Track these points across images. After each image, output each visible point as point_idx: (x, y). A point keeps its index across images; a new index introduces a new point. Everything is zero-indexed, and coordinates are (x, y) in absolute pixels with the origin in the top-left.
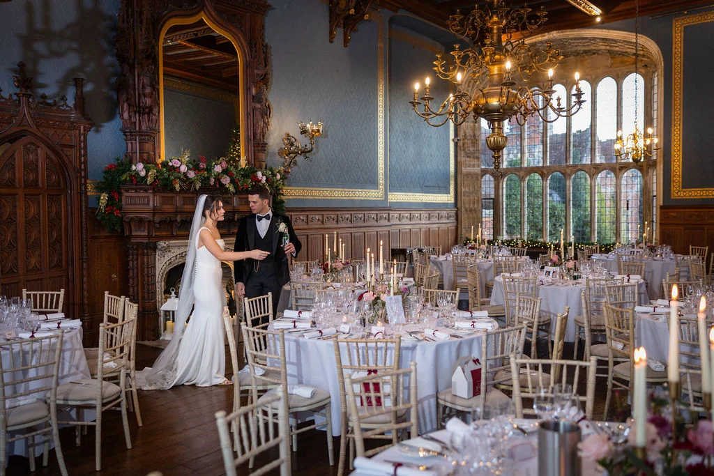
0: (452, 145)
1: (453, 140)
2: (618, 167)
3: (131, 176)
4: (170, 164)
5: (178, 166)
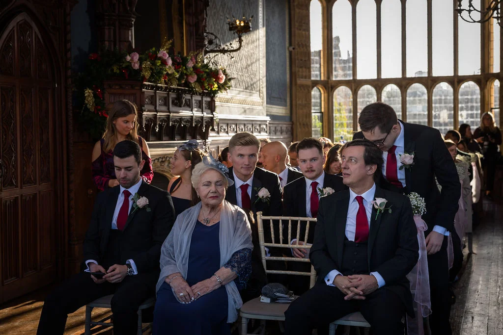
0: (287, 54)
1: (288, 49)
2: (456, 80)
3: (122, 69)
4: (159, 55)
5: (166, 58)
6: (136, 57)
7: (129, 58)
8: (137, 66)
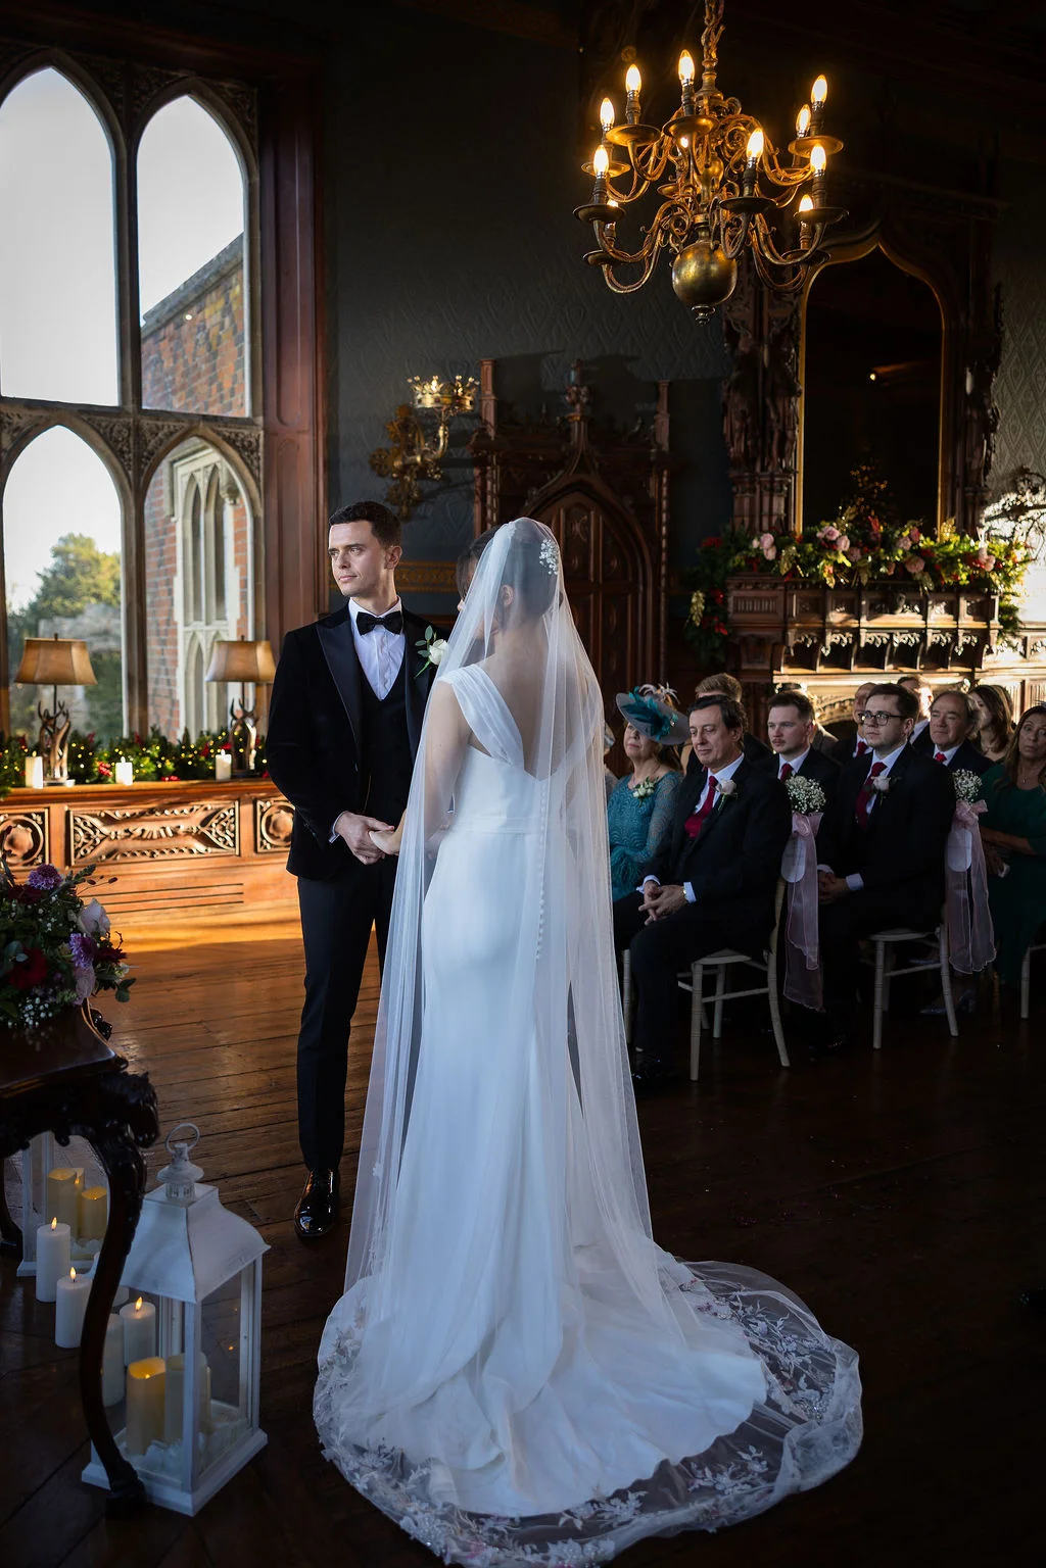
3: (748, 560)
4: (819, 534)
5: (834, 538)
6: (768, 539)
7: (755, 543)
8: (770, 555)
